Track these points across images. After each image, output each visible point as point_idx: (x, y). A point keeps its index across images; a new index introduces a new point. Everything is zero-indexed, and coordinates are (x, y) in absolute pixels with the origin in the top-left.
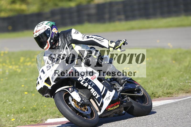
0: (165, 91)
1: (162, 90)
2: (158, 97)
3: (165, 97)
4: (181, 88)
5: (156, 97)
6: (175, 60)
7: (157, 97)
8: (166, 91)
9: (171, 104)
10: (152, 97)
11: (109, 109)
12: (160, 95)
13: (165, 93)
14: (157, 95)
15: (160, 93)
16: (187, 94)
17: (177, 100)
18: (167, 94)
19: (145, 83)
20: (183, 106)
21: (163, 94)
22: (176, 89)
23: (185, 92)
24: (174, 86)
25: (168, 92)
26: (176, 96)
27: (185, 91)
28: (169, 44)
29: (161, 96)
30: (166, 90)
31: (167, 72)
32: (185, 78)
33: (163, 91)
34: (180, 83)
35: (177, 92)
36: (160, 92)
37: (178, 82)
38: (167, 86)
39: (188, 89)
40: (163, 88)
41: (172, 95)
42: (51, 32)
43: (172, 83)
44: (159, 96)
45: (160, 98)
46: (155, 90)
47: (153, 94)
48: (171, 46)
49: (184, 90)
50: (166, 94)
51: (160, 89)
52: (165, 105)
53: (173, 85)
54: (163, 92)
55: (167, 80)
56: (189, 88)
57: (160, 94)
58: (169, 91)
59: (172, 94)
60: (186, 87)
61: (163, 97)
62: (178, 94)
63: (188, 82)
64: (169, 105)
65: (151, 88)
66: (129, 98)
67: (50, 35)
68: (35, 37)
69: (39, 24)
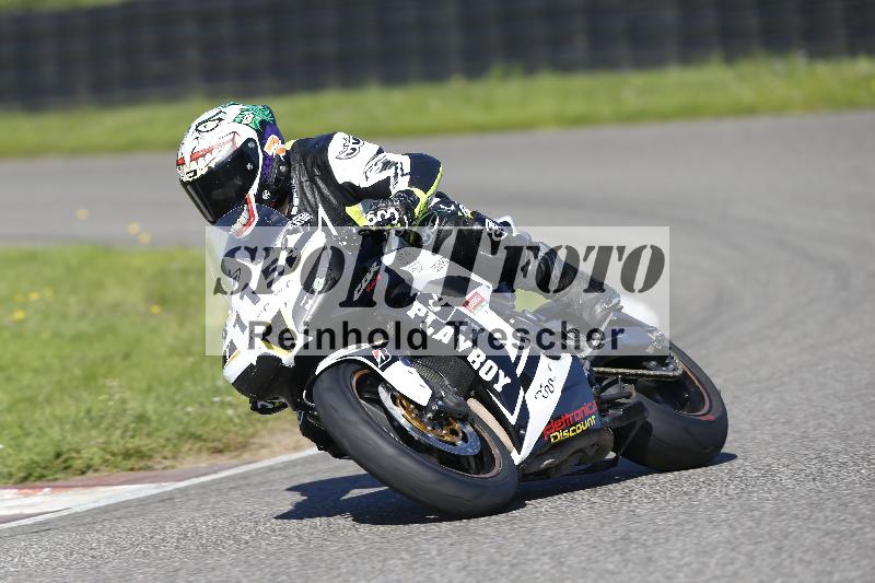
0: (117, 443)
1: (100, 440)
2: (83, 473)
3: (115, 470)
4: (192, 430)
5: (77, 470)
6: (163, 301)
7: (80, 470)
8: (122, 442)
9: (143, 504)
10: (56, 473)
11: (556, 437)
12: (92, 462)
13: (113, 455)
14: (78, 464)
15: (92, 452)
16: (218, 455)
17: (170, 486)
18: (124, 459)
19: (21, 406)
20: (198, 511)
21: (108, 457)
22: (166, 433)
23: (208, 449)
24: (159, 421)
25: (128, 450)
26: (165, 468)
27: (211, 445)
28: (134, 228)
29: (97, 467)
30: (122, 437)
31: (126, 356)
32: (208, 385)
33: (107, 443)
34: (183, 408)
35: (170, 446)
36: (95, 449)
37: (175, 404)
38: (125, 420)
39: (220, 435)
40: (107, 429)
41: (149, 463)
42: (261, 157)
43: (150, 408)
44: (89, 467)
45: (90, 474)
46: (69, 437)
47: (58, 455)
48: (145, 238)
49: (205, 440)
50: (120, 458)
51: (94, 433)
52: (117, 506)
53: (154, 418)
54: (104, 446)
55: (121, 393)
56: (227, 432)
57: (91, 459)
58: (131, 444)
59: (150, 457)
60: (212, 426)
61: (104, 472)
62: (174, 457)
63: (223, 404)
64: (132, 509)
65: (51, 427)
66: (630, 388)
67: (256, 167)
68: (186, 179)
69: (204, 122)
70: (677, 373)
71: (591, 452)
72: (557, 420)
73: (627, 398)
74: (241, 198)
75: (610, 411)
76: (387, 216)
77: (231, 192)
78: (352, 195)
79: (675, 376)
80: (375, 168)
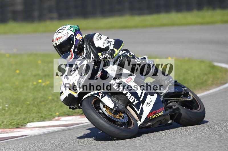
11: (151, 117)
42: (75, 39)
66: (176, 103)
67: (73, 42)
68: (55, 45)
69: (60, 30)
70: (191, 99)
71: (163, 121)
72: (152, 112)
73: (174, 106)
74: (69, 51)
75: (169, 110)
76: (105, 56)
77: (67, 49)
78: (100, 50)
79: (190, 100)
80: (106, 43)
